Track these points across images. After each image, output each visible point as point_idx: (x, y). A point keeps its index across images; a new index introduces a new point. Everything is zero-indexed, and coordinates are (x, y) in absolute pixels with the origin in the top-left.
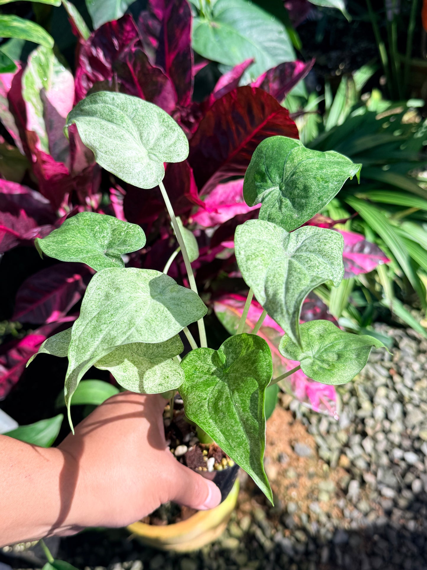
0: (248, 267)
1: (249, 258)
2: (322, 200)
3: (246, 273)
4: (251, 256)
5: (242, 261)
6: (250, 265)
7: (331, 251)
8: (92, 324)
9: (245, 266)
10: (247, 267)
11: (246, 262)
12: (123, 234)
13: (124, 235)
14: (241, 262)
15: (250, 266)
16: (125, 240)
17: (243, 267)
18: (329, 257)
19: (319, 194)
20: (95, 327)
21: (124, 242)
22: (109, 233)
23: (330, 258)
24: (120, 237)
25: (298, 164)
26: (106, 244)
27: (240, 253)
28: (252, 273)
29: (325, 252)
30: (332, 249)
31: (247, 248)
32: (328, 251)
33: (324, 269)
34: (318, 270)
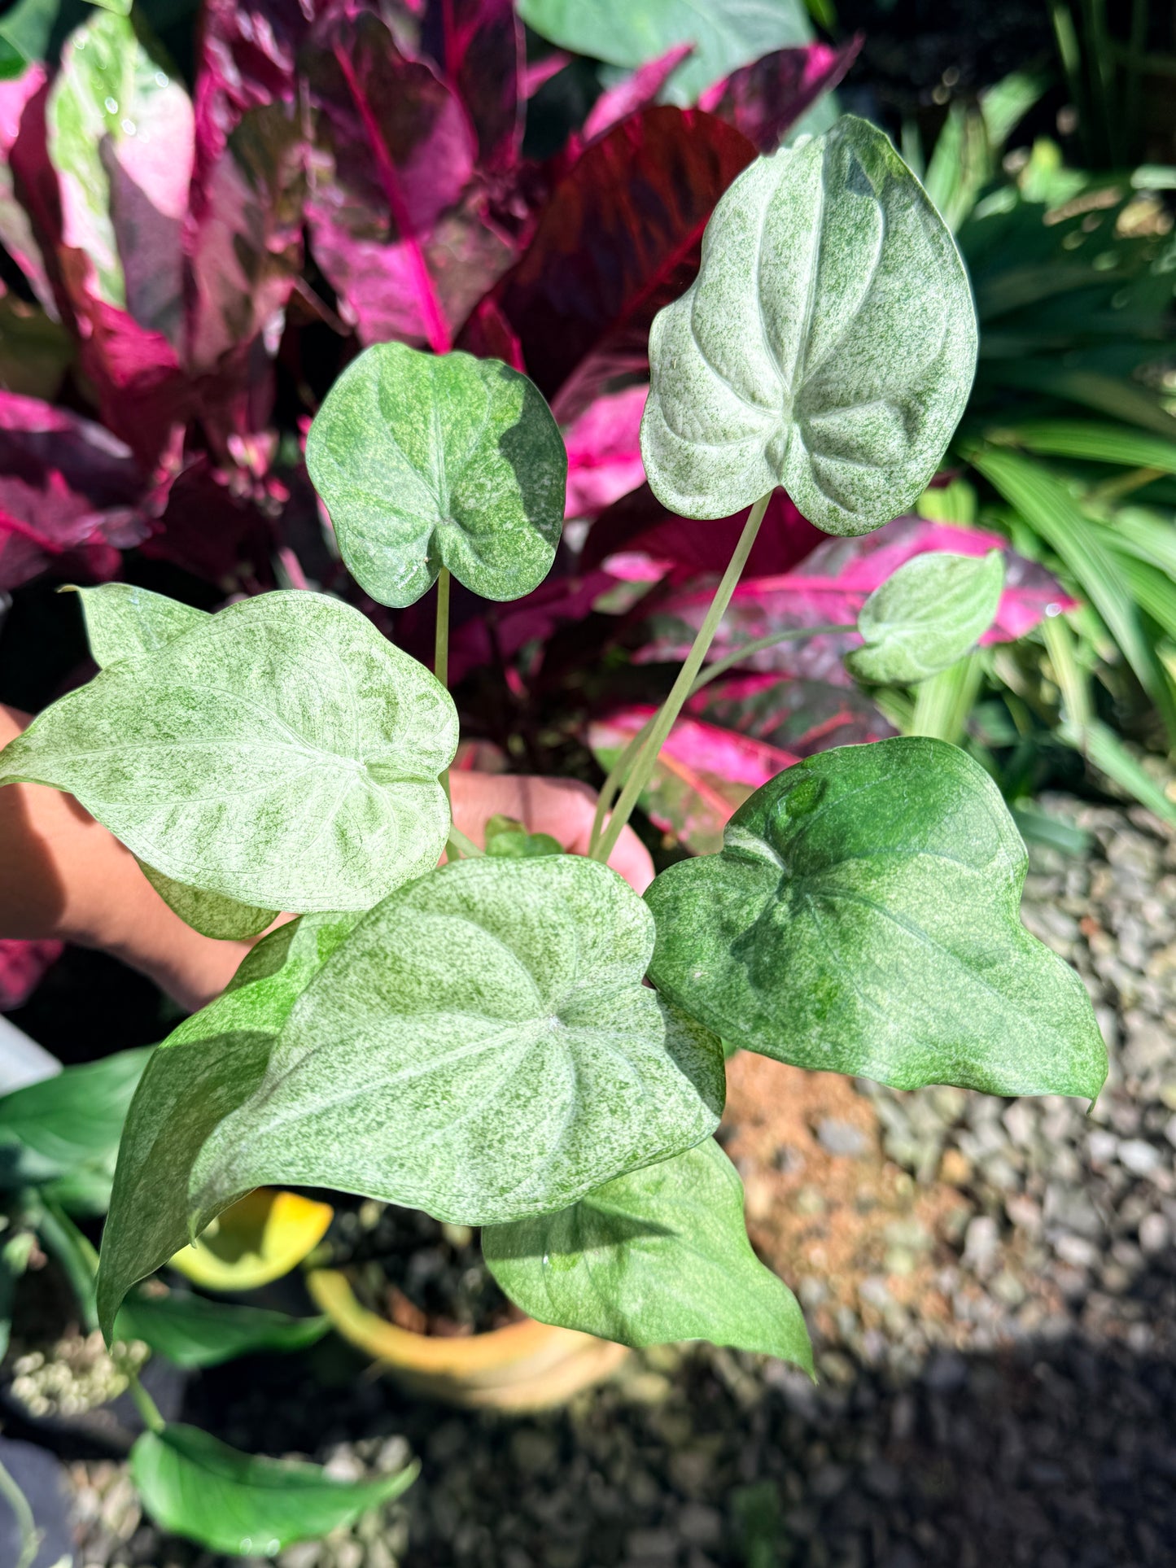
0: (351, 970)
1: (376, 955)
2: (755, 1029)
3: (331, 975)
4: (385, 958)
6: (358, 969)
9: (348, 957)
10: (348, 965)
11: (362, 955)
15: (355, 973)
16: (493, 544)
17: (343, 955)
18: (573, 1145)
21: (484, 549)
23: (573, 1149)
30: (608, 1137)
32: (594, 1133)
33: (513, 1157)
34: (496, 1144)
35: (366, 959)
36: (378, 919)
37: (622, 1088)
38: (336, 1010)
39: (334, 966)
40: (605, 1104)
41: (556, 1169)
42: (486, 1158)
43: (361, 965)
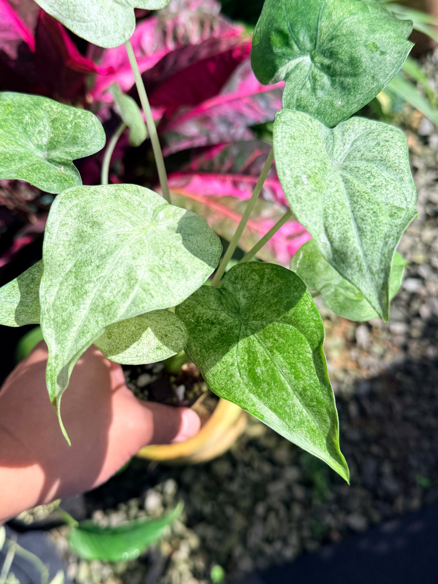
0: (299, 195)
1: (298, 181)
3: (296, 205)
5: (289, 186)
6: (300, 192)
7: (398, 160)
8: (70, 283)
9: (293, 194)
10: (296, 195)
11: (295, 187)
12: (69, 126)
13: (72, 128)
14: (288, 188)
15: (301, 194)
16: (74, 136)
17: (290, 195)
18: (396, 170)
19: (372, 72)
20: (75, 288)
21: (74, 141)
22: (46, 126)
23: (398, 171)
24: (66, 132)
25: (339, 23)
26: (45, 143)
27: (284, 174)
28: (305, 206)
29: (389, 162)
30: (398, 156)
31: (293, 165)
32: (394, 160)
33: (395, 189)
34: (387, 192)
35: (298, 186)
36: (284, 172)
37: (379, 144)
38: (312, 211)
39: (293, 201)
40: (384, 152)
41: (403, 180)
42: (391, 199)
43: (299, 189)
